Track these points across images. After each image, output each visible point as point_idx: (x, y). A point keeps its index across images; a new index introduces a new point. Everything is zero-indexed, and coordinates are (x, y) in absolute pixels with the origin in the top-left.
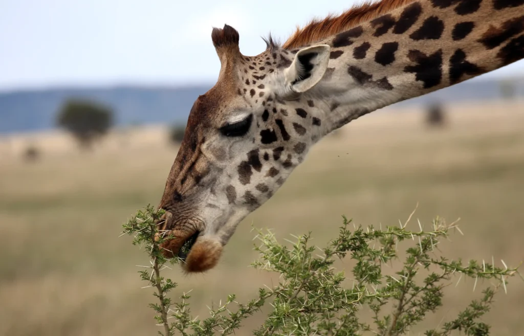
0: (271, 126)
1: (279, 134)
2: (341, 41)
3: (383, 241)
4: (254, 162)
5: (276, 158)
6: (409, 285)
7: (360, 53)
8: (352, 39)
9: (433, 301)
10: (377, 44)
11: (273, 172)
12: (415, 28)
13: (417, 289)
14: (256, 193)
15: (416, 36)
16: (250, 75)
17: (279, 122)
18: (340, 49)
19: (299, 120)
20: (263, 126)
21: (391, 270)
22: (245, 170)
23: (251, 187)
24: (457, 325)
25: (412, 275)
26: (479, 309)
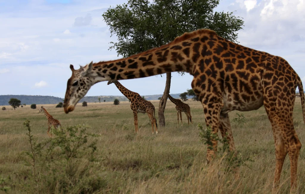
0: (82, 82)
1: (84, 84)
2: (96, 67)
3: (76, 129)
4: (79, 89)
5: (84, 88)
6: (81, 138)
7: (99, 70)
8: (98, 67)
9: (85, 141)
10: (103, 69)
11: (83, 91)
12: (112, 68)
13: (82, 139)
14: (80, 95)
15: (111, 69)
16: (77, 73)
17: (84, 81)
18: (95, 69)
19: (88, 80)
20: (81, 82)
21: (78, 134)
22: (78, 91)
23: (79, 94)
24: (90, 146)
25: (81, 136)
26: (95, 143)
